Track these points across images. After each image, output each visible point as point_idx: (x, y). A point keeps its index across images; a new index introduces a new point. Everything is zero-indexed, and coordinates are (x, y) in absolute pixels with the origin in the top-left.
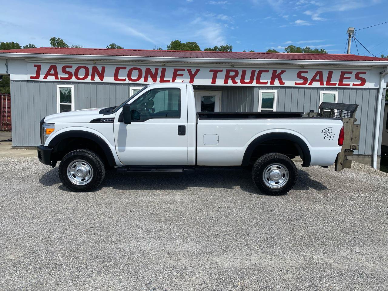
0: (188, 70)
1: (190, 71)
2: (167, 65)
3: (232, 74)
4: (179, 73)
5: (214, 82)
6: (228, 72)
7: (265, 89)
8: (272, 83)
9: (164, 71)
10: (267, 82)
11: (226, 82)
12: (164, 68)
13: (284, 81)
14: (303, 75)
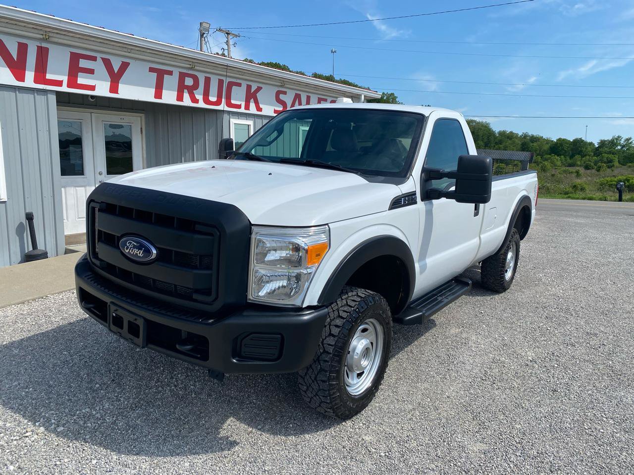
0: (104, 60)
1: (107, 64)
2: (56, 40)
3: (189, 82)
4: (83, 63)
5: (158, 95)
6: (182, 76)
7: (237, 117)
8: (247, 107)
9: (43, 55)
10: (240, 104)
11: (180, 98)
12: (44, 45)
13: (261, 106)
14: (282, 97)
